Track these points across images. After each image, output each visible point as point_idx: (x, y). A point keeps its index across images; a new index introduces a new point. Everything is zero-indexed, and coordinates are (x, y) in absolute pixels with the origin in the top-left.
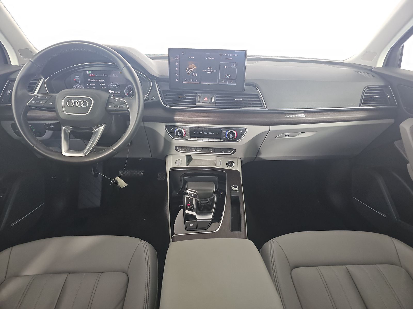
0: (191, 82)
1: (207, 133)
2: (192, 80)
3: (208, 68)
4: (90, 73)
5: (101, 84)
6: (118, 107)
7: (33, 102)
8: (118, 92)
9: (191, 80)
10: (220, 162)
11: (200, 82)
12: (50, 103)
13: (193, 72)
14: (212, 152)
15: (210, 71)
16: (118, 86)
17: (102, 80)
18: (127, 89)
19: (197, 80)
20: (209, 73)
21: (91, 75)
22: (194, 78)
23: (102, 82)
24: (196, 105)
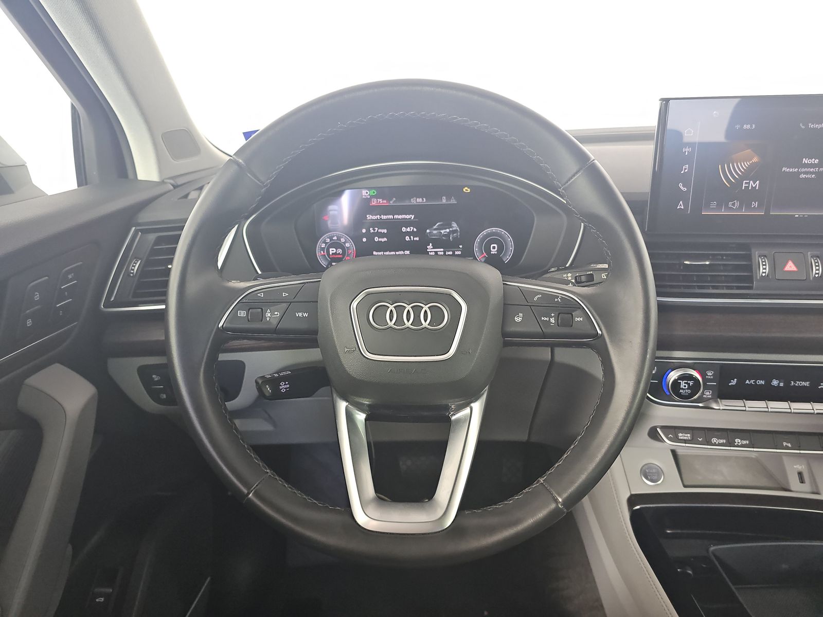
0: (735, 209)
1: (782, 385)
2: (737, 204)
3: (805, 161)
4: (372, 197)
5: (404, 229)
6: (552, 320)
7: (242, 314)
8: (454, 252)
9: (733, 204)
10: (800, 474)
11: (767, 211)
12: (300, 314)
13: (747, 175)
14: (789, 445)
15: (812, 170)
16: (455, 231)
17: (408, 217)
18: (482, 240)
19: (755, 204)
20: (809, 176)
21: (374, 202)
22: (747, 197)
23: (407, 223)
24: (750, 288)
